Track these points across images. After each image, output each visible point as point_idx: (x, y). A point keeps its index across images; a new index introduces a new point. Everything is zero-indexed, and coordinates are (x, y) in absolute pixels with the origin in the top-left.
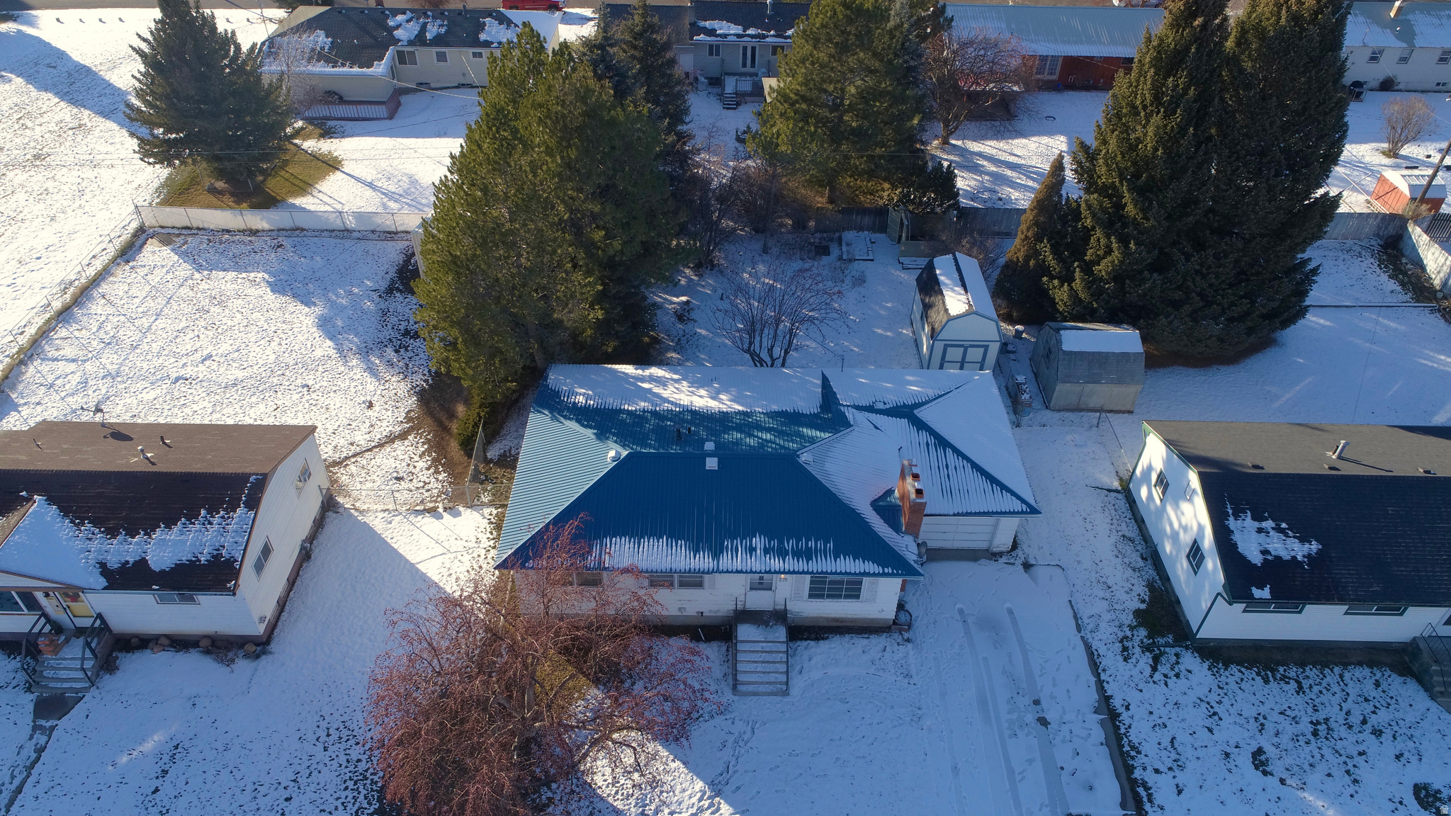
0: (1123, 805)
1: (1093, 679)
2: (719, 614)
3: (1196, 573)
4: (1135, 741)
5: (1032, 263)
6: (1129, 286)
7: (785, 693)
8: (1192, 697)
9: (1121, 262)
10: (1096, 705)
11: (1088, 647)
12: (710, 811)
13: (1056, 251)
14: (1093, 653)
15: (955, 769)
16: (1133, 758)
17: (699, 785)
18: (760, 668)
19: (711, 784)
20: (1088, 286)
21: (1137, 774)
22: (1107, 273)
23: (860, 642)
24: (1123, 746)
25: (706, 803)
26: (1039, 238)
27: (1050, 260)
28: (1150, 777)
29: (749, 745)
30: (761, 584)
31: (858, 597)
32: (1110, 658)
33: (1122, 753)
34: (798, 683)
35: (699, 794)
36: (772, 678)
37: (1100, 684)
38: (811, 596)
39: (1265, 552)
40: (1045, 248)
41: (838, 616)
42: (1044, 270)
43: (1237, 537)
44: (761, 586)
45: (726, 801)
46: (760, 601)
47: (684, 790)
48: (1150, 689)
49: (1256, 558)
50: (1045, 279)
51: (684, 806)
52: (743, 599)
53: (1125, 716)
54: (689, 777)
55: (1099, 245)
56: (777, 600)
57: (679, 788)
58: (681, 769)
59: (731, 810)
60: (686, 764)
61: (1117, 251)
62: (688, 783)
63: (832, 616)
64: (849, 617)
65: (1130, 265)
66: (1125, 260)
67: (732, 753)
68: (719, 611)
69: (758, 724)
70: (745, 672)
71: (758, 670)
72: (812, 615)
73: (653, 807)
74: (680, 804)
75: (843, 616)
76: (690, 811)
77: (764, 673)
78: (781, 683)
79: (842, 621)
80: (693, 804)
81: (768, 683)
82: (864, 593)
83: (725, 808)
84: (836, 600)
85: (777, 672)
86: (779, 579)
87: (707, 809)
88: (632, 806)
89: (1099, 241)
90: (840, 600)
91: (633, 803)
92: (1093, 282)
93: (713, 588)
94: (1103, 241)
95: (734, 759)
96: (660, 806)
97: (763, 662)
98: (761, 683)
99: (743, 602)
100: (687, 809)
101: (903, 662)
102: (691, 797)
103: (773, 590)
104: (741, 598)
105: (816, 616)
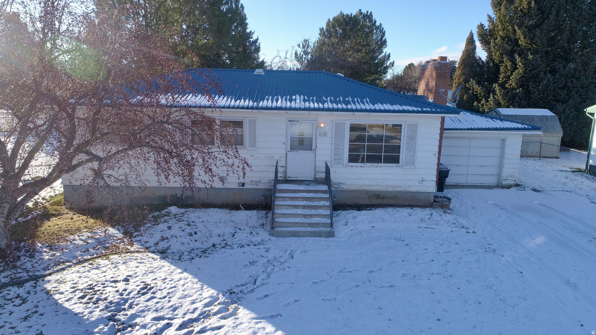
6: (533, 87)
9: (525, 73)
12: (219, 315)
13: (479, 83)
17: (209, 292)
18: (300, 211)
20: (505, 96)
22: (517, 84)
25: (216, 309)
26: (467, 81)
27: (478, 89)
29: (286, 265)
30: (301, 143)
31: (397, 160)
34: (343, 231)
35: (207, 300)
36: (315, 220)
38: (350, 158)
40: (473, 84)
41: (378, 188)
44: (301, 146)
45: (246, 307)
47: (184, 297)
50: (476, 103)
51: (180, 312)
52: (284, 165)
54: (199, 285)
55: (507, 68)
56: (317, 164)
57: (179, 294)
58: (189, 279)
59: (253, 315)
60: (195, 275)
61: (520, 64)
62: (194, 291)
63: (373, 188)
64: (390, 189)
65: (530, 71)
66: (526, 70)
67: (262, 270)
68: (260, 182)
69: (298, 252)
70: (284, 215)
71: (299, 213)
72: (352, 188)
73: (130, 313)
74: (175, 309)
75: (384, 189)
76: (188, 317)
77: (305, 216)
78: (324, 225)
79: (383, 198)
80: (195, 309)
81: (310, 225)
82: (403, 155)
83: (244, 314)
84: (376, 164)
85: (319, 216)
86: (318, 134)
87: (215, 314)
88: (98, 310)
89: (506, 66)
90: (380, 165)
91: (101, 307)
92: (508, 92)
93: (253, 144)
94: (509, 64)
95: (265, 274)
96: (143, 311)
97: (304, 207)
98: (302, 225)
99: (284, 169)
100: (185, 314)
101: (455, 222)
102: (193, 303)
103: (314, 147)
104: (282, 163)
105: (357, 188)
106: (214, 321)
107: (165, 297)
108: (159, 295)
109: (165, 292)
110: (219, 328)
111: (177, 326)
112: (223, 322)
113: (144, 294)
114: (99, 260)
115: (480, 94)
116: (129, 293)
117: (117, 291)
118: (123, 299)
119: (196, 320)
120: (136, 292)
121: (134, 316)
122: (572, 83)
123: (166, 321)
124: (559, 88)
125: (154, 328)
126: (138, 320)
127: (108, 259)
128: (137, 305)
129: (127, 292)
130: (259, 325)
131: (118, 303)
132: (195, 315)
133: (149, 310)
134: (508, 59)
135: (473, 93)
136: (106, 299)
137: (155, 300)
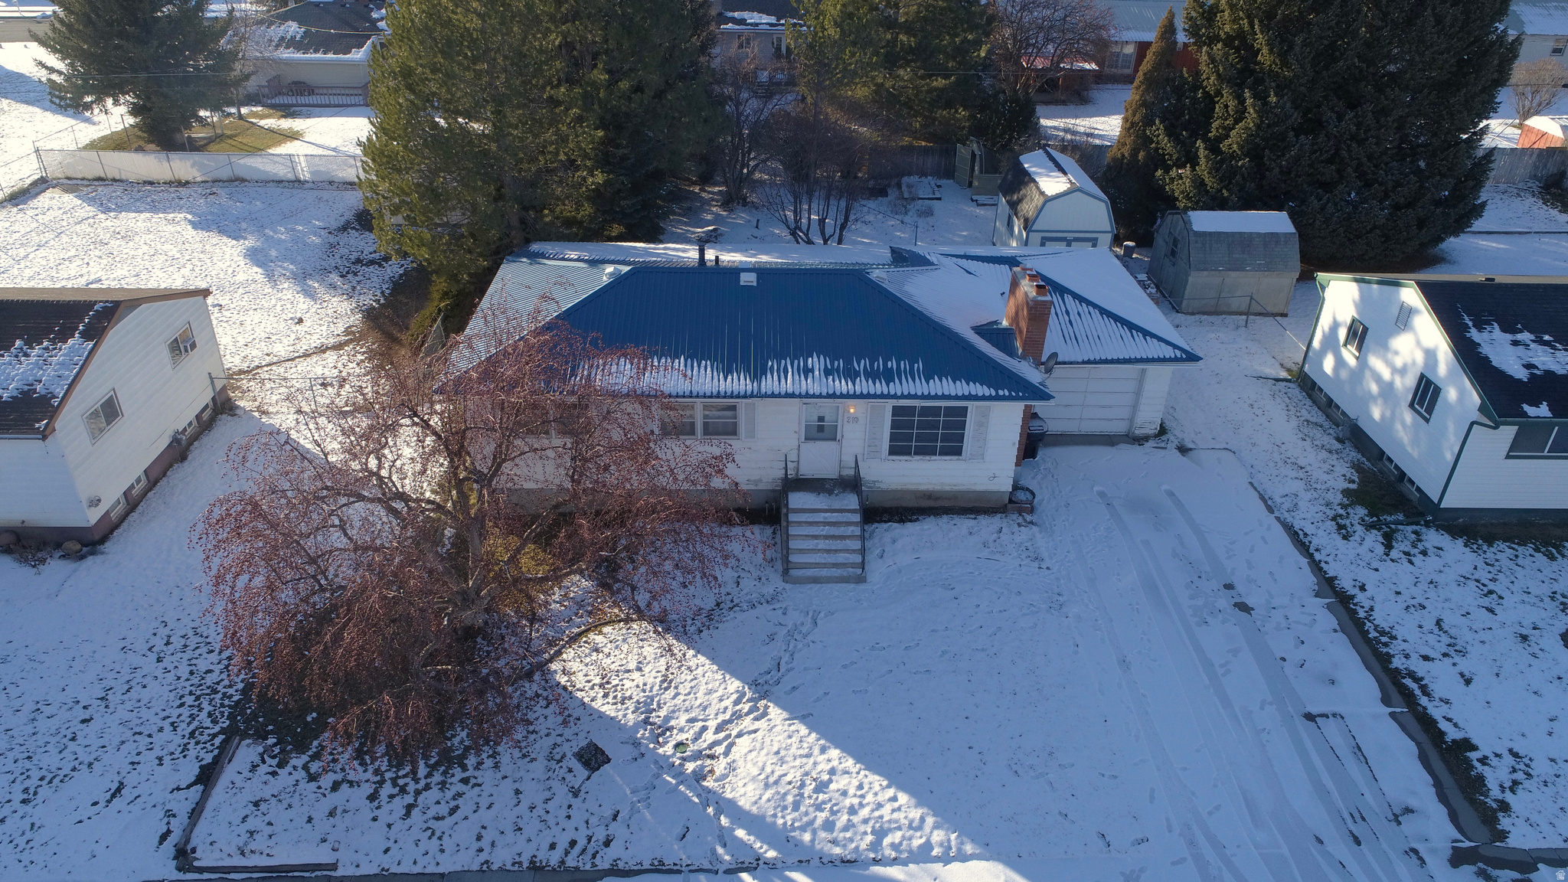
0: (1386, 701)
1: (1304, 562)
2: (761, 487)
3: (1427, 421)
4: (1385, 626)
5: (1141, 155)
6: (1270, 159)
7: (861, 579)
8: (1451, 575)
9: (1258, 126)
10: (1316, 588)
11: (1289, 529)
12: (752, 716)
13: (1171, 132)
14: (1296, 533)
15: (1123, 662)
16: (1386, 645)
17: (734, 685)
18: (822, 544)
19: (754, 684)
20: (1215, 169)
21: (1397, 663)
22: (1241, 147)
23: (965, 523)
24: (1368, 632)
25: (746, 707)
26: (1148, 122)
27: (1166, 144)
28: (1420, 668)
29: (810, 638)
30: (821, 431)
31: (957, 452)
32: (1324, 538)
33: (1368, 641)
34: (877, 570)
35: (735, 696)
36: (841, 558)
37: (1316, 567)
38: (894, 451)
39: (1529, 366)
40: (1158, 130)
41: (930, 488)
42: (1158, 160)
43: (1486, 350)
44: (821, 435)
45: (777, 704)
46: (819, 461)
47: (710, 692)
48: (1388, 569)
49: (1522, 374)
50: (1159, 173)
51: (711, 711)
52: (795, 459)
53: (1360, 597)
54: (719, 676)
55: (1227, 111)
56: (844, 458)
57: (703, 689)
58: (707, 667)
59: (785, 715)
60: (713, 660)
61: (1252, 111)
62: (718, 683)
63: (923, 488)
64: (947, 488)
65: (1269, 126)
66: (1262, 122)
67: (784, 648)
68: (760, 481)
69: (822, 614)
70: (801, 551)
71: (820, 547)
72: (894, 487)
73: (663, 713)
74: (705, 709)
75: (938, 488)
76: (721, 718)
77: (828, 551)
78: (853, 565)
79: (937, 499)
80: (726, 708)
81: (835, 565)
82: (968, 445)
83: (775, 713)
84: (928, 458)
85: (847, 551)
86: (846, 420)
87: (747, 714)
88: (630, 711)
89: (1226, 106)
90: (934, 458)
91: (632, 708)
92: (1222, 162)
93: (752, 434)
94: (1232, 104)
95: (788, 654)
96: (673, 712)
97: (826, 537)
98: (825, 566)
99: (795, 464)
100: (717, 714)
101: (1028, 544)
102: (721, 700)
103: (839, 437)
104: (792, 457)
105: (899, 488)
106: (747, 723)
107: (689, 693)
108: (681, 689)
109: (688, 685)
110: (755, 731)
111: (713, 729)
112: (757, 725)
113: (666, 689)
114: (592, 636)
115: (1171, 156)
116: (652, 688)
117: (638, 686)
118: (647, 697)
119: (730, 721)
120: (657, 687)
121: (667, 719)
122: (1349, 151)
123: (700, 724)
124: (1322, 162)
125: (692, 732)
126: (672, 723)
127: (601, 633)
128: (665, 704)
129: (648, 687)
130: (793, 728)
131: (645, 702)
132: (727, 716)
133: (679, 710)
134: (1231, 94)
135: (1157, 149)
136: (630, 698)
137: (682, 697)
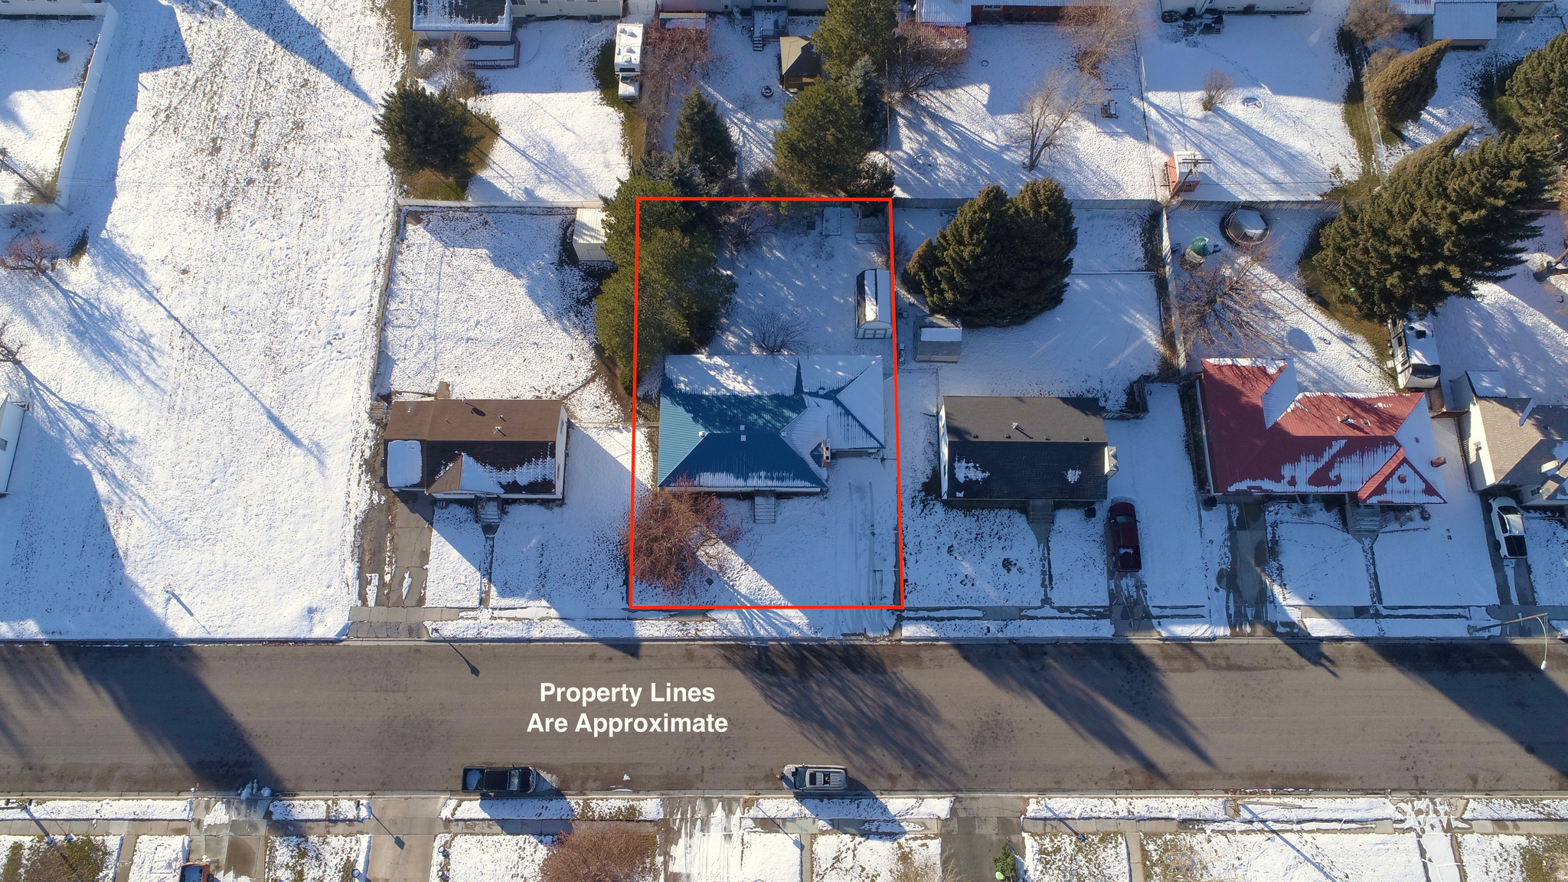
0: (894, 567)
1: (897, 516)
2: (745, 492)
4: (906, 542)
5: (917, 277)
7: (774, 523)
10: (895, 527)
11: (899, 501)
14: (900, 504)
15: (836, 553)
16: (903, 549)
21: (903, 555)
23: (806, 500)
25: (744, 567)
29: (760, 544)
33: (899, 547)
34: (779, 518)
35: (741, 563)
37: (899, 518)
39: (966, 477)
43: (956, 471)
45: (751, 566)
47: (735, 562)
48: (918, 520)
49: (961, 479)
53: (904, 532)
54: (737, 557)
58: (734, 553)
59: (752, 569)
60: (736, 551)
62: (737, 560)
69: (763, 536)
73: (724, 568)
74: (734, 567)
78: (772, 519)
80: (739, 567)
88: (716, 568)
95: (754, 549)
96: (727, 567)
98: (765, 519)
100: (737, 569)
102: (738, 564)
106: (744, 571)
109: (730, 559)
110: (746, 574)
111: (736, 573)
113: (725, 560)
114: (705, 543)
118: (720, 563)
119: (740, 571)
123: (733, 571)
125: (731, 573)
126: (727, 571)
127: (708, 542)
128: (725, 565)
130: (754, 573)
137: (729, 563)
